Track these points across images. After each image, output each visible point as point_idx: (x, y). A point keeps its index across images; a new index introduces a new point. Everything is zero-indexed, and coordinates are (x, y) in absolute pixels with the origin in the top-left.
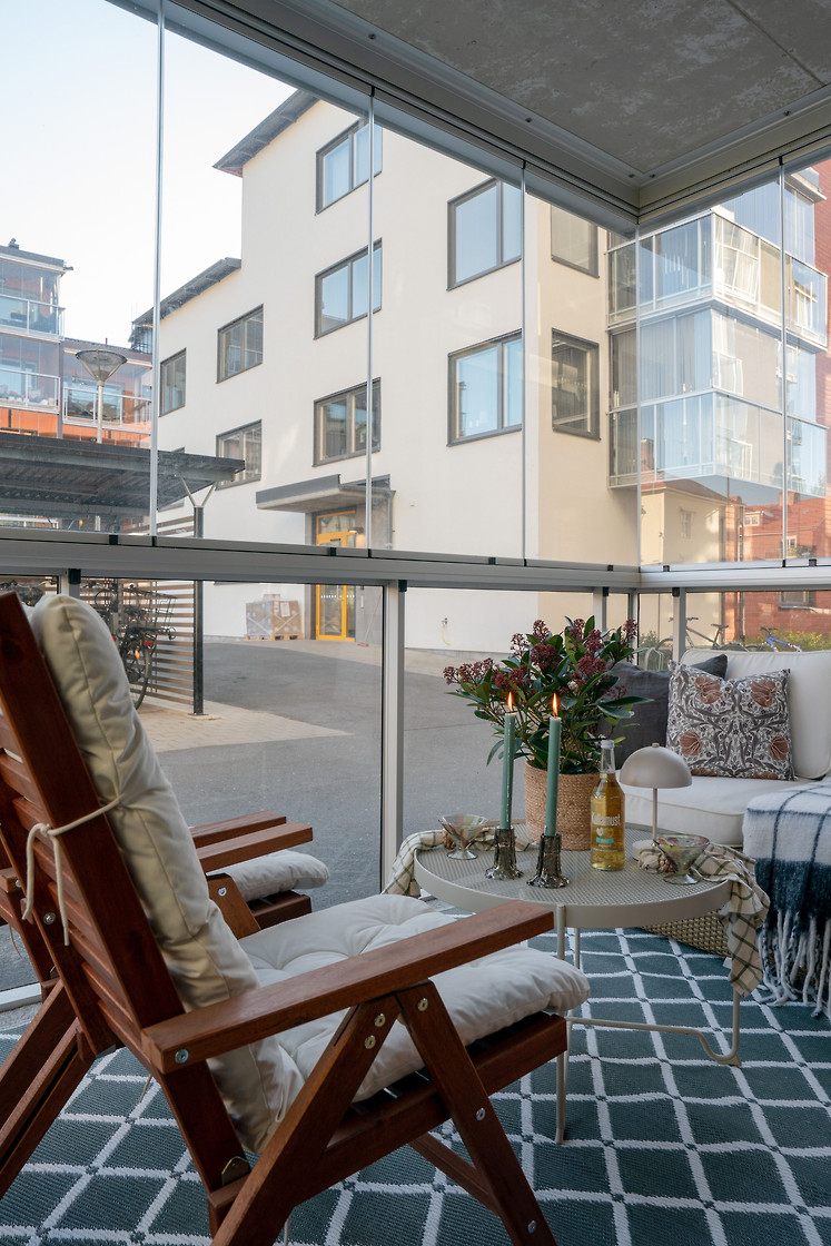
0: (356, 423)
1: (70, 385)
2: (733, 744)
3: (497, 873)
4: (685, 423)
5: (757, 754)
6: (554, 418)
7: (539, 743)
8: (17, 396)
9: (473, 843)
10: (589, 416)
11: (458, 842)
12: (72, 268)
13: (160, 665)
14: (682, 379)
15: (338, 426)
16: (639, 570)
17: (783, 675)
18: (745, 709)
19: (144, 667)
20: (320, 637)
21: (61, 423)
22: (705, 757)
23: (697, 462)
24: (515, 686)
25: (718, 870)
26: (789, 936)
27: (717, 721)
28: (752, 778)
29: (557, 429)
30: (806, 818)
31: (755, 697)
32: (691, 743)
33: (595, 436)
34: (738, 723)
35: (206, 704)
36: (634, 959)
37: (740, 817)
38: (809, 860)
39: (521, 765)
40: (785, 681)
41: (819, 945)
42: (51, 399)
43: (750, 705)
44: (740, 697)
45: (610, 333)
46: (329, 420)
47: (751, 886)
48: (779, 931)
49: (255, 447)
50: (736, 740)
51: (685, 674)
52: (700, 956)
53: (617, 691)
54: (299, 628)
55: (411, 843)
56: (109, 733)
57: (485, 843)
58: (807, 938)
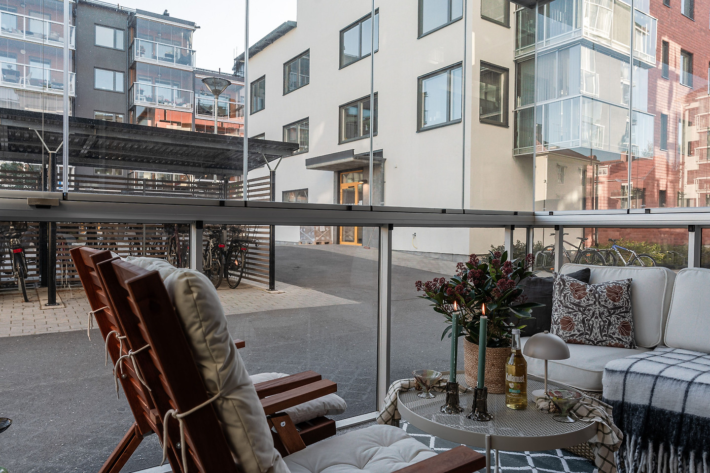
0: (363, 117)
1: (199, 96)
2: (594, 325)
3: (448, 409)
4: (562, 114)
5: (611, 331)
6: (480, 115)
7: (474, 328)
8: (169, 102)
9: (433, 387)
10: (502, 113)
11: (424, 388)
12: (199, 27)
13: (250, 261)
14: (561, 87)
15: (353, 119)
16: (534, 214)
17: (627, 282)
18: (603, 303)
19: (241, 263)
20: (342, 243)
21: (194, 118)
22: (576, 332)
23: (570, 139)
24: (459, 295)
25: (589, 414)
26: (634, 452)
27: (584, 310)
28: (607, 346)
29: (482, 121)
30: (645, 377)
31: (609, 296)
32: (567, 323)
33: (506, 125)
34: (598, 312)
35: (277, 283)
36: (533, 458)
37: (601, 373)
38: (647, 404)
39: (462, 340)
40: (629, 286)
41: (655, 459)
42: (188, 104)
43: (606, 301)
44: (599, 296)
45: (516, 61)
46: (347, 115)
47: (610, 425)
48: (628, 448)
49: (305, 132)
50: (597, 322)
51: (563, 280)
52: (575, 458)
53: (522, 298)
54: (330, 238)
55: (396, 386)
56: (214, 354)
57: (440, 387)
58: (647, 453)
